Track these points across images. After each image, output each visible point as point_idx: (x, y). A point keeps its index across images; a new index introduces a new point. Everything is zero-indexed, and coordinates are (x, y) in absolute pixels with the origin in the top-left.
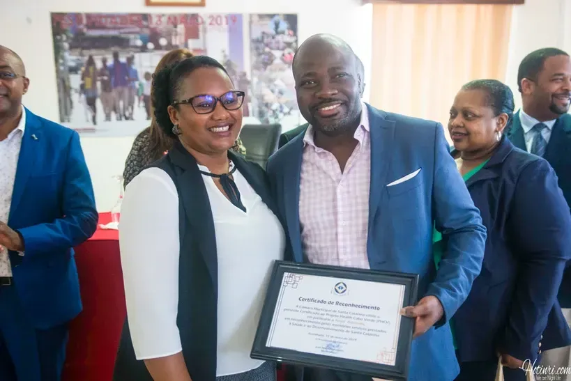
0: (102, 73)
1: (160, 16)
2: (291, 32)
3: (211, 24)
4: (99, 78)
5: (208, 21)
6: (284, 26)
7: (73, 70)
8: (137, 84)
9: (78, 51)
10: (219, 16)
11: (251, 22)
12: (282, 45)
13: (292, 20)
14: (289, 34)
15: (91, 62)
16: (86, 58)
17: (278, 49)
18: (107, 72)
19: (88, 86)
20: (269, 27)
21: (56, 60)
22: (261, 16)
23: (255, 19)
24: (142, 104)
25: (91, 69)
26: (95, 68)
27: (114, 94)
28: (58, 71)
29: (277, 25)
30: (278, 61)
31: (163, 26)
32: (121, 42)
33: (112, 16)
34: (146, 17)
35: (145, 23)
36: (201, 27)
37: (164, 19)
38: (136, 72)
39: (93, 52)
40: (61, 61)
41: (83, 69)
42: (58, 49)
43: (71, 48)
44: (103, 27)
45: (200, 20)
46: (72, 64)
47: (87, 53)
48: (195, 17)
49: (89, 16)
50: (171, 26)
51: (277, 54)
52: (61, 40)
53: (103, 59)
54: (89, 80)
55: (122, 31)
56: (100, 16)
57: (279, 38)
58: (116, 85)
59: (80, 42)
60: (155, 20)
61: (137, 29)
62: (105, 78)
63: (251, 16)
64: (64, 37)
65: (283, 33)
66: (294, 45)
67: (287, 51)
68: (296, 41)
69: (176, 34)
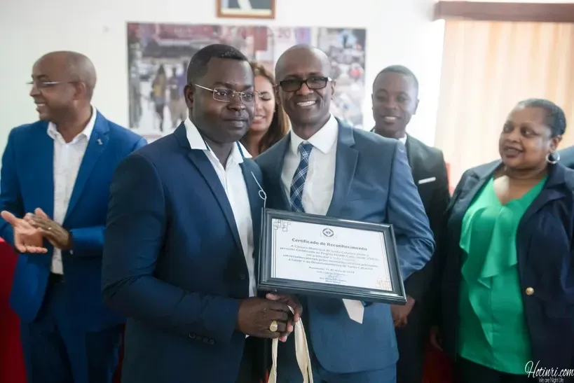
0: (171, 82)
1: (230, 28)
2: (360, 47)
3: (280, 37)
4: (168, 86)
5: (276, 34)
6: (352, 40)
7: (145, 78)
9: (149, 60)
10: (288, 29)
11: (319, 36)
12: (349, 59)
13: (361, 35)
14: (358, 49)
15: (161, 71)
16: (157, 67)
17: (346, 63)
18: (176, 81)
19: (158, 94)
20: (337, 41)
21: (129, 68)
22: (331, 31)
23: (324, 33)
25: (161, 78)
26: (165, 77)
27: (182, 102)
28: (130, 79)
29: (345, 39)
30: (344, 75)
31: (233, 37)
33: (184, 27)
34: (216, 28)
35: (215, 34)
36: (269, 39)
37: (234, 31)
39: (164, 61)
40: (133, 69)
41: (153, 77)
42: (131, 58)
43: (145, 56)
44: (174, 37)
45: (269, 33)
46: (143, 71)
47: (158, 62)
48: (264, 29)
49: (162, 26)
50: (240, 38)
51: (344, 68)
52: (135, 49)
53: (173, 68)
54: (158, 89)
55: (193, 41)
56: (173, 26)
57: (347, 52)
59: (153, 51)
60: (225, 32)
61: (207, 40)
62: (175, 87)
63: (320, 29)
64: (138, 46)
65: (351, 47)
66: (362, 60)
67: (355, 65)
68: (364, 56)
69: (245, 45)
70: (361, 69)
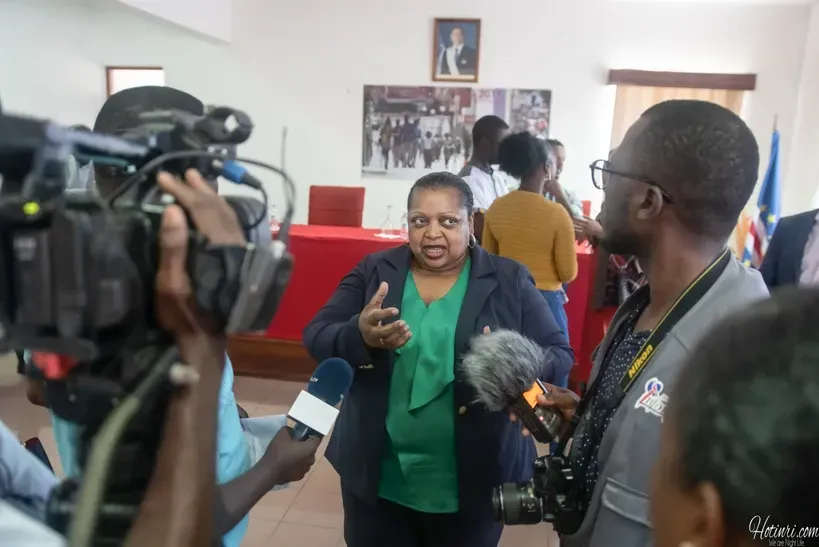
0: (395, 131)
1: (442, 89)
2: (545, 105)
3: (481, 96)
4: (393, 134)
5: (478, 94)
6: (539, 99)
7: (375, 128)
8: (420, 141)
9: (380, 114)
10: (488, 90)
11: (513, 96)
12: (536, 115)
13: (546, 95)
14: (544, 107)
15: (388, 122)
16: (385, 119)
17: (533, 118)
18: (399, 130)
19: (384, 140)
21: (364, 120)
22: (523, 92)
23: (517, 93)
24: (422, 156)
25: (388, 128)
26: (390, 127)
29: (534, 98)
31: (444, 96)
34: (431, 89)
35: (430, 94)
36: (472, 99)
37: (445, 92)
38: (420, 132)
41: (382, 127)
43: (376, 111)
44: (399, 96)
45: (472, 93)
46: (375, 123)
47: (386, 116)
48: (469, 90)
49: (390, 88)
50: (450, 96)
51: (532, 122)
53: (396, 120)
54: (385, 136)
55: (413, 99)
57: (535, 109)
58: (405, 140)
59: (383, 107)
60: (438, 92)
61: (423, 98)
62: (397, 134)
63: (514, 90)
64: (371, 103)
65: (538, 105)
66: (547, 115)
67: (540, 120)
68: (549, 113)
69: (453, 103)
70: (546, 124)
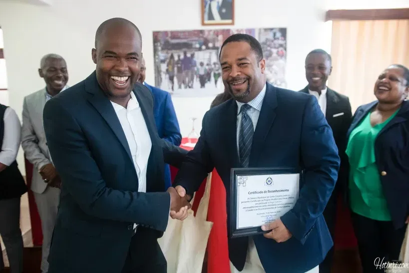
0: (177, 63)
1: (210, 31)
2: (283, 38)
4: (176, 65)
6: (278, 35)
7: (163, 61)
8: (196, 69)
9: (165, 51)
11: (260, 33)
12: (277, 46)
13: (283, 31)
14: (282, 40)
15: (172, 57)
16: (170, 55)
17: (275, 48)
18: (180, 62)
19: (170, 70)
20: (270, 36)
21: (155, 56)
22: (266, 30)
23: (262, 31)
24: (198, 79)
25: (172, 61)
26: (174, 60)
27: (184, 73)
28: (155, 62)
29: (275, 34)
30: (274, 55)
31: (211, 36)
32: (188, 46)
33: (184, 32)
34: (202, 32)
35: (201, 35)
37: (212, 33)
38: (195, 62)
39: (173, 51)
40: (157, 57)
41: (168, 60)
42: (155, 51)
43: (163, 49)
44: (179, 38)
45: (231, 33)
46: (162, 58)
47: (170, 52)
48: (228, 31)
49: (172, 32)
50: (215, 37)
51: (274, 51)
52: (157, 46)
53: (178, 55)
54: (170, 67)
55: (189, 39)
56: (178, 32)
57: (276, 42)
58: (185, 69)
59: (168, 46)
60: (206, 33)
61: (197, 38)
62: (179, 65)
63: (260, 29)
64: (159, 44)
65: (278, 39)
66: (284, 45)
67: (281, 49)
68: (286, 43)
69: (218, 41)
70: (284, 51)
